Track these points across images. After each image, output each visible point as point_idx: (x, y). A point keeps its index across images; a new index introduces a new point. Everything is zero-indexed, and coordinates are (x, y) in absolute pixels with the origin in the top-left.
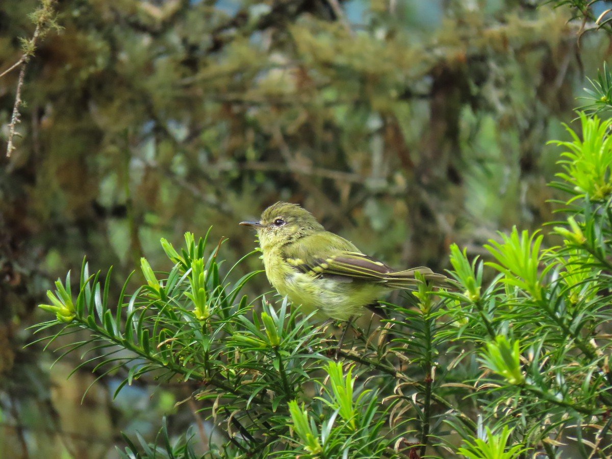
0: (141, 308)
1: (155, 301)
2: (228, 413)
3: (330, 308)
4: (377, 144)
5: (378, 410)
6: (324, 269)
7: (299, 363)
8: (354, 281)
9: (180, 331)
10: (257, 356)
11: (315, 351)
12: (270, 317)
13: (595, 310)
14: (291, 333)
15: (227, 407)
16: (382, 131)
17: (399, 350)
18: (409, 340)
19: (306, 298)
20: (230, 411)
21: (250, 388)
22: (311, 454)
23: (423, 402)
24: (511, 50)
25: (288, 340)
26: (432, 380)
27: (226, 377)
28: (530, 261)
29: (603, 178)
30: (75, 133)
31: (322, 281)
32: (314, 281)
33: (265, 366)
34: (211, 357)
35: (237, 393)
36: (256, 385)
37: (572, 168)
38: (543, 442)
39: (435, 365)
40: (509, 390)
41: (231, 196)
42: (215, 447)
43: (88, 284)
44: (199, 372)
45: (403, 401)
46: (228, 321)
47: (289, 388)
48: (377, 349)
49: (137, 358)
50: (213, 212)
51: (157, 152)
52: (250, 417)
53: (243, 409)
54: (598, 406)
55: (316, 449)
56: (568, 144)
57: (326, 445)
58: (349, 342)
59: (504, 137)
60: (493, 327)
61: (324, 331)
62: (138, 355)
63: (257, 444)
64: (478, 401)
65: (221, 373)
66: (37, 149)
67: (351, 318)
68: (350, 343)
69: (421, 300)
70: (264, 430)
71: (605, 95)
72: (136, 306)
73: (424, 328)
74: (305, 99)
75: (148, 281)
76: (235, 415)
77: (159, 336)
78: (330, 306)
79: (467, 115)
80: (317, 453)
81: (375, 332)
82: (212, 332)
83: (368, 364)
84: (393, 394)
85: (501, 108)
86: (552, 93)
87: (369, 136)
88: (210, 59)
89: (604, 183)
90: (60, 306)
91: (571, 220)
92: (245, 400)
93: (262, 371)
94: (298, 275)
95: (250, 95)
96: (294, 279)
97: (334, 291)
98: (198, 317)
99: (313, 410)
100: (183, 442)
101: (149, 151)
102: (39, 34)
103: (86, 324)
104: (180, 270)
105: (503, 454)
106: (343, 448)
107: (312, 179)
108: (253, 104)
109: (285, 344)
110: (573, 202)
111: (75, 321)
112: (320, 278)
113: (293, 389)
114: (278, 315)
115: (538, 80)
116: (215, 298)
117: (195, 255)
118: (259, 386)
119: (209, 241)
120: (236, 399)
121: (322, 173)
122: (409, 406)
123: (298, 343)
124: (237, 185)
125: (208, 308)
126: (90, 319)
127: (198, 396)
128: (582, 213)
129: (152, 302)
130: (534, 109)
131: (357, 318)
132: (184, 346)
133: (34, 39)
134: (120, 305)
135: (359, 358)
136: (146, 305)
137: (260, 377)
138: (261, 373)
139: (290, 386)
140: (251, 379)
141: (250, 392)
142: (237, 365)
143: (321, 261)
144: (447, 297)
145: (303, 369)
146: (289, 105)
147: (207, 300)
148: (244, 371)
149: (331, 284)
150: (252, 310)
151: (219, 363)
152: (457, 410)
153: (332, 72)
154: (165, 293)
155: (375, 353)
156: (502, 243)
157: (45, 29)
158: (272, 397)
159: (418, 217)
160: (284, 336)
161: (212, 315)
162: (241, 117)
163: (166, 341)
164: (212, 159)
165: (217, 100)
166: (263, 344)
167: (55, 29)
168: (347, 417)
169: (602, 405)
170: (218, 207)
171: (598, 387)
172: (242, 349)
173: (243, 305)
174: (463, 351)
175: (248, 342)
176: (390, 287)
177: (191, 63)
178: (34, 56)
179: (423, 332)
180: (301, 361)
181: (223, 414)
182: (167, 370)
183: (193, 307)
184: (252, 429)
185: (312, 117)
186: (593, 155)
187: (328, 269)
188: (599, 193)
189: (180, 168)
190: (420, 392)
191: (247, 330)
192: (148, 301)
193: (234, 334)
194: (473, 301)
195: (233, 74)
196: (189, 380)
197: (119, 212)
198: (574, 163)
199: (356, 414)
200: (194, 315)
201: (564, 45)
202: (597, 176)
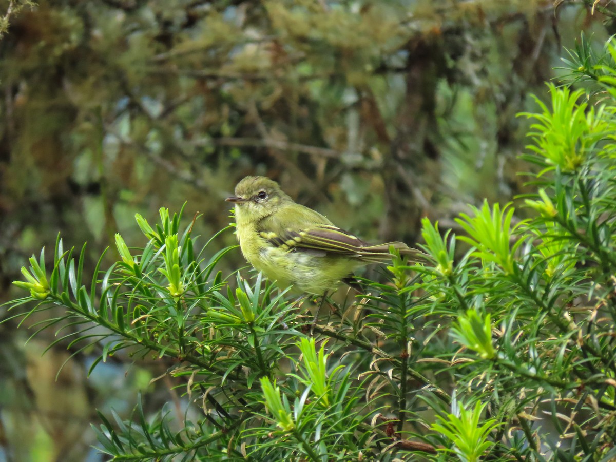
0: (115, 284)
1: (129, 278)
2: (204, 390)
3: (304, 282)
4: (352, 118)
5: (351, 386)
6: (297, 242)
7: (274, 339)
8: (327, 255)
9: (155, 308)
10: (232, 332)
11: (290, 326)
12: (245, 293)
13: (573, 284)
14: (267, 308)
15: (202, 384)
16: (357, 105)
17: (375, 326)
18: (385, 315)
19: (280, 272)
20: (205, 387)
21: (226, 364)
22: (284, 431)
23: (400, 378)
24: (487, 23)
25: (263, 316)
26: (408, 355)
27: (202, 354)
28: (501, 235)
29: (574, 150)
30: (49, 110)
31: (295, 255)
32: (287, 255)
33: (240, 343)
34: (185, 334)
35: (213, 369)
36: (231, 361)
37: (542, 139)
38: (518, 417)
39: (411, 341)
40: (481, 364)
41: (206, 172)
42: (190, 423)
43: (63, 260)
44: (174, 348)
45: (379, 376)
46: (203, 297)
47: (264, 365)
48: (353, 324)
49: (112, 335)
50: (188, 188)
51: (132, 128)
52: (225, 394)
53: (218, 386)
54: (573, 380)
55: (288, 425)
56: (538, 116)
57: (299, 421)
58: (325, 317)
59: (481, 110)
60: (466, 301)
61: (299, 306)
62: (112, 332)
63: (233, 421)
64: (456, 377)
65: (196, 349)
66: (11, 125)
67: (326, 292)
68: (326, 319)
69: (396, 275)
70: (241, 406)
71: (583, 65)
72: (110, 282)
73: (399, 302)
74: (280, 73)
75: (122, 257)
76: (210, 391)
77: (134, 312)
78: (304, 280)
79: (443, 89)
80: (290, 429)
81: (350, 307)
82: (187, 308)
83: (344, 339)
84: (369, 370)
85: (477, 82)
86: (529, 66)
87: (344, 111)
88: (184, 34)
89: (575, 155)
90: (34, 282)
91: (542, 192)
92: (220, 377)
93: (237, 347)
94: (271, 250)
95: (224, 71)
96: (267, 253)
97: (308, 266)
98: (172, 293)
99: (289, 386)
100: (159, 419)
101: (124, 127)
102: (12, 11)
103: (60, 301)
104: (155, 246)
105: (476, 429)
106: (316, 424)
107: (288, 154)
108: (229, 79)
109: (260, 319)
110: (544, 175)
111: (49, 298)
112: (293, 251)
113: (268, 365)
114: (253, 290)
115: (514, 53)
116: (190, 274)
117: (170, 231)
118: (234, 363)
119: (184, 217)
120: (211, 375)
121: (297, 147)
122: (386, 382)
123: (273, 319)
124: (212, 160)
125: (182, 284)
126: (64, 296)
127: (173, 372)
128: (553, 185)
129: (126, 278)
130: (511, 82)
131: (333, 293)
132: (159, 323)
133: (7, 16)
134: (95, 281)
135: (335, 334)
136: (119, 281)
137: (235, 353)
138: (236, 350)
139: (265, 362)
140: (226, 355)
141: (226, 368)
142: (212, 341)
143: (294, 234)
144: (422, 272)
145: (278, 345)
146: (264, 80)
147: (182, 276)
148: (218, 347)
149: (304, 258)
150: (226, 286)
151: (194, 340)
152: (434, 385)
153: (307, 47)
154: (140, 269)
155: (351, 328)
156: (473, 216)
157: (18, 6)
158: (247, 373)
159: (394, 192)
160: (258, 312)
161: (188, 291)
162: (215, 92)
163: (140, 318)
164: (187, 135)
165: (191, 76)
166: (238, 321)
167: (29, 5)
168: (320, 393)
169: (577, 379)
170: (192, 183)
171: (573, 361)
172: (218, 325)
173: (218, 281)
174: (439, 326)
175: (222, 318)
176: (364, 261)
177: (166, 39)
178: (8, 33)
179: (398, 307)
180: (276, 337)
181: (198, 391)
182: (143, 347)
183: (167, 283)
184: (228, 405)
185: (287, 92)
186: (564, 126)
187: (301, 242)
188: (570, 165)
189: (155, 145)
190: (396, 367)
191: (222, 306)
192: (122, 277)
193: (209, 310)
194: (446, 275)
195: (207, 49)
196: (163, 356)
197: (94, 189)
198: (544, 135)
199: (329, 390)
200: (168, 291)
201: (540, 17)
202: (567, 147)
